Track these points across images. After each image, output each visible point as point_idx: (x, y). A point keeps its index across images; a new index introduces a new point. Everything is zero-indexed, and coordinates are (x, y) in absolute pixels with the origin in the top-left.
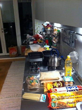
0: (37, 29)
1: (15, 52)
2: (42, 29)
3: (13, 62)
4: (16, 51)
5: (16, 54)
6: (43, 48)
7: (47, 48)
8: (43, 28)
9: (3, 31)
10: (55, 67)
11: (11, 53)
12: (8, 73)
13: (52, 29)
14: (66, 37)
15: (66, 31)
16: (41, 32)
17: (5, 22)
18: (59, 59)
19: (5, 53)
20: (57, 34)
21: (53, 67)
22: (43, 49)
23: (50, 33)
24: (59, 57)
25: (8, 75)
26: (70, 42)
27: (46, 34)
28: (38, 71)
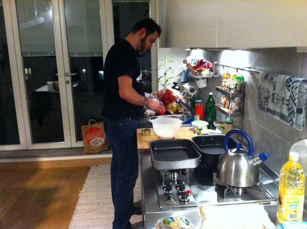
0: (165, 74)
1: (100, 138)
2: (180, 75)
3: (93, 169)
4: (102, 136)
5: (104, 145)
6: (188, 128)
7: (201, 130)
8: (181, 73)
9: (69, 79)
10: (238, 188)
11: (88, 142)
12: (80, 201)
13: (215, 74)
14: (273, 95)
15: (272, 79)
16: (175, 84)
17: (76, 55)
18: (255, 162)
19: (70, 140)
20: (235, 88)
21: (234, 187)
22: (190, 130)
23: (206, 86)
24: (253, 158)
25: (78, 207)
26: (289, 110)
27: (193, 87)
28: (189, 200)
